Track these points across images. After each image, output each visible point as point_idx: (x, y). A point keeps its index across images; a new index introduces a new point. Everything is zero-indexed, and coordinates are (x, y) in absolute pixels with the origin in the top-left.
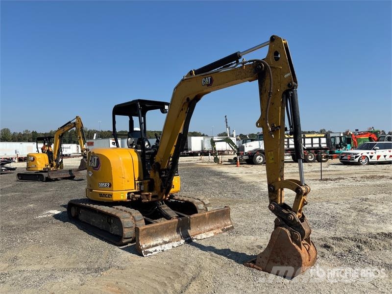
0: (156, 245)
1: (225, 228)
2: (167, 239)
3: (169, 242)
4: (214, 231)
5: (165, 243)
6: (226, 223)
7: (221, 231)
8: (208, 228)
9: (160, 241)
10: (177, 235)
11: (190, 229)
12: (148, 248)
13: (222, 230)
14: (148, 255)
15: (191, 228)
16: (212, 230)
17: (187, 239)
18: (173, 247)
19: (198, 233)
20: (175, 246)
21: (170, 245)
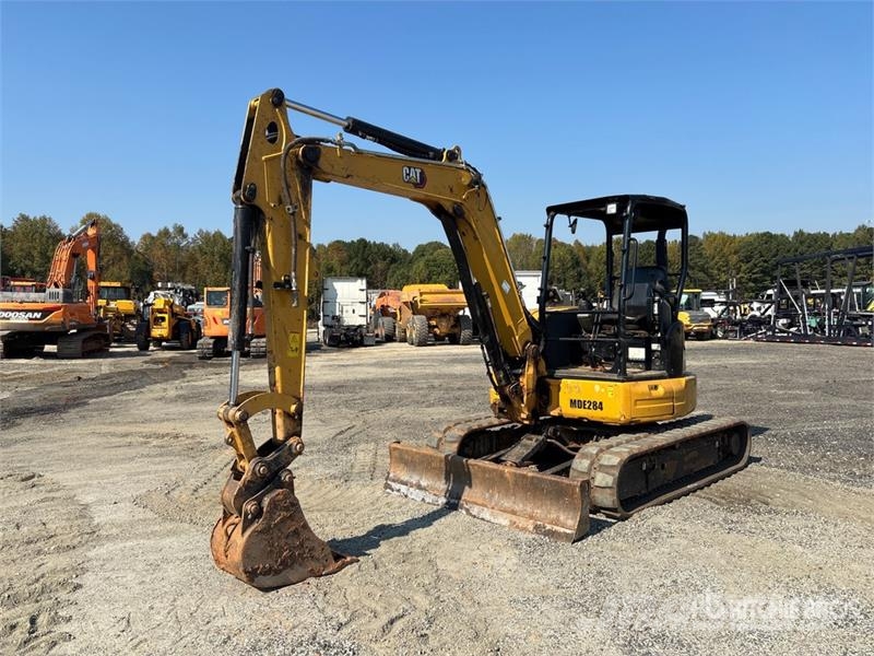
0: (405, 484)
1: (548, 527)
2: (424, 483)
3: (424, 489)
4: (514, 518)
5: (419, 487)
6: (562, 518)
7: (531, 528)
8: (507, 504)
9: (414, 479)
10: (442, 485)
11: (470, 486)
12: (394, 481)
13: (536, 527)
14: (388, 490)
15: (474, 486)
16: (514, 513)
17: (452, 501)
18: (423, 499)
19: (480, 502)
20: (427, 500)
21: (421, 494)
